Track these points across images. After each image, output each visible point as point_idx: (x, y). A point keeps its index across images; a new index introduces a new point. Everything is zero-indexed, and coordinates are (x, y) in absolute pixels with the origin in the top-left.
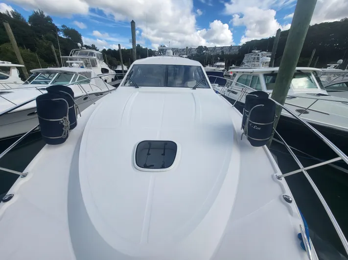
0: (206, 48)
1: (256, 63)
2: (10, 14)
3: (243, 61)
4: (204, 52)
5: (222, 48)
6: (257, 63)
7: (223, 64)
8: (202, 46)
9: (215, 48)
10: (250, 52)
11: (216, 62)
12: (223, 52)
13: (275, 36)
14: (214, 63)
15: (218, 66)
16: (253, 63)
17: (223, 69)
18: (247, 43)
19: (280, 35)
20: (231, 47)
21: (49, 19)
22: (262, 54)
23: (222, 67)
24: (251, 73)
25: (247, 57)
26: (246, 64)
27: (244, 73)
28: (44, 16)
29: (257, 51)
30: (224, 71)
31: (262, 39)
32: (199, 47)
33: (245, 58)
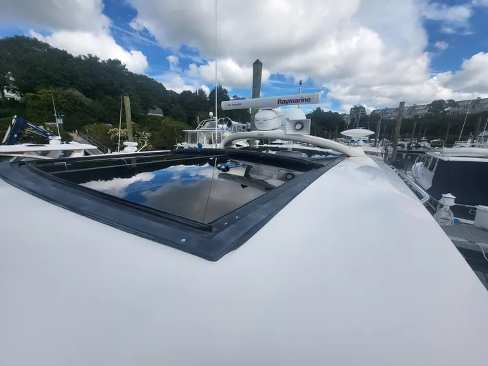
0: (452, 103)
4: (446, 110)
8: (442, 101)
32: (434, 101)
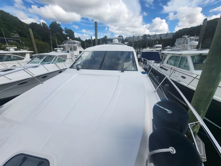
0: (149, 36)
1: (185, 45)
2: (41, 24)
3: (175, 44)
4: (148, 38)
5: (160, 35)
6: (187, 45)
7: (161, 46)
8: (146, 35)
9: (155, 35)
10: (181, 37)
11: (155, 45)
12: (161, 38)
13: (202, 24)
14: (154, 45)
15: (157, 47)
16: (184, 45)
17: (160, 49)
18: (179, 30)
19: (206, 23)
20: (167, 34)
21: (59, 25)
22: (190, 39)
23: (159, 48)
24: (180, 55)
25: (178, 41)
26: (177, 46)
27: (174, 55)
28: (57, 23)
29: (186, 36)
30: (161, 50)
31: (192, 27)
32: (144, 35)
33: (177, 41)
